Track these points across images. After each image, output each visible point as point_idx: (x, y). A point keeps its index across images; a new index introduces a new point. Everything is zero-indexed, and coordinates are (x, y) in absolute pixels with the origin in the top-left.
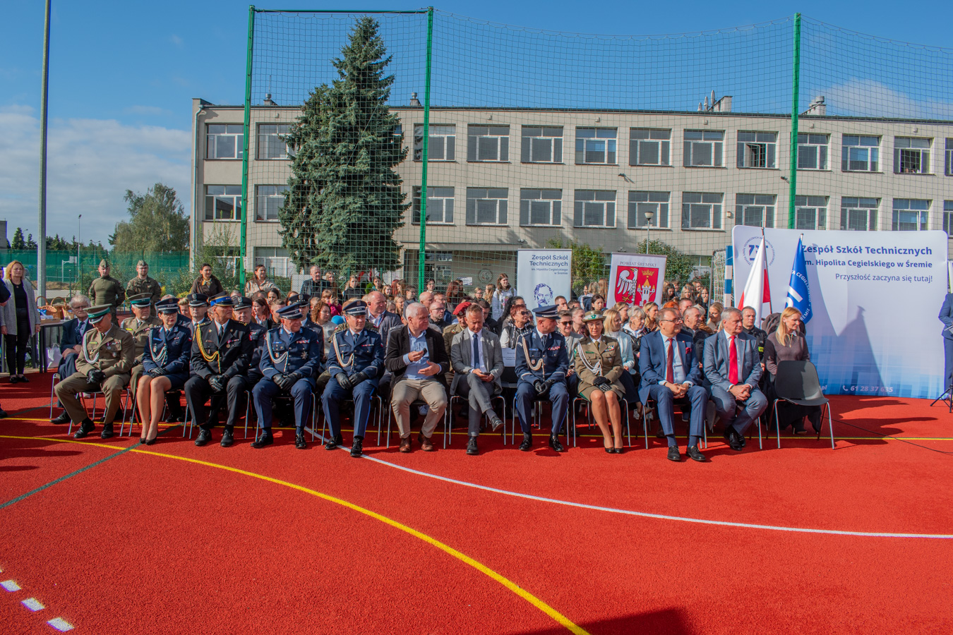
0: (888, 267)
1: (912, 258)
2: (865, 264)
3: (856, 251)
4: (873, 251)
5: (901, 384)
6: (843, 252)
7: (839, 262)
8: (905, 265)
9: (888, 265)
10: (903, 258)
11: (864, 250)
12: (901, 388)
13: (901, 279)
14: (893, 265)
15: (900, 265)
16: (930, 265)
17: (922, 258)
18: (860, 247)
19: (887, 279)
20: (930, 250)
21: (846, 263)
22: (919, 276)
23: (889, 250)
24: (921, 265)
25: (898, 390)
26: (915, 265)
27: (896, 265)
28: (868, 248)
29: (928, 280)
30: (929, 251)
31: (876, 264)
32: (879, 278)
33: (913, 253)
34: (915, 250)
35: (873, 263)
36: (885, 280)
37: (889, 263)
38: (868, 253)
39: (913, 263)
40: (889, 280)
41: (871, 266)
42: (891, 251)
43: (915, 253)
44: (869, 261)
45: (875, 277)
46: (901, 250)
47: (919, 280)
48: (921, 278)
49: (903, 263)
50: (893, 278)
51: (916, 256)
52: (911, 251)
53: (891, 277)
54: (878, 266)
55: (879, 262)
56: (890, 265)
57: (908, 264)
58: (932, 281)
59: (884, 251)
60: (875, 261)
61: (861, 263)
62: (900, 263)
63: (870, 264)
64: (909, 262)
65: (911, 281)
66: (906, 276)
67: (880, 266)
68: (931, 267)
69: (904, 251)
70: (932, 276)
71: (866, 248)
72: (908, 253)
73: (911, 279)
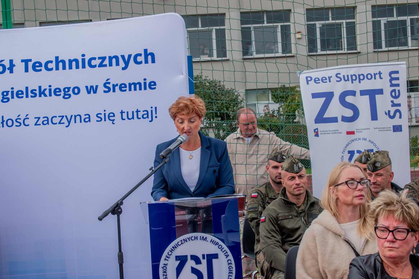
0: (67, 96)
1: (116, 74)
2: (19, 94)
4: (37, 66)
8: (101, 89)
9: (67, 93)
10: (97, 76)
11: (19, 67)
13: (94, 118)
14: (77, 91)
15: (92, 90)
16: (152, 85)
17: (135, 73)
18: (11, 61)
19: (64, 120)
20: (152, 55)
22: (130, 109)
23: (70, 62)
24: (134, 86)
26: (122, 87)
27: (83, 91)
28: (26, 62)
30: (150, 57)
31: (42, 93)
32: (48, 120)
33: (118, 64)
34: (123, 57)
35: (35, 90)
36: (60, 123)
37: (69, 88)
38: (27, 70)
39: (117, 85)
40: (69, 122)
41: (32, 97)
42: (74, 63)
43: (122, 64)
44: (27, 88)
45: (39, 118)
46: (95, 59)
47: (130, 116)
48: (135, 114)
49: (97, 86)
50: (78, 118)
51: (124, 69)
52: (114, 60)
53: (73, 117)
54: (45, 96)
55: (48, 88)
56: (71, 92)
57: (108, 88)
58: (156, 117)
59: (61, 65)
60: (40, 87)
61: (10, 93)
62: (92, 87)
63: (30, 94)
64: (109, 83)
65: (114, 120)
66: (103, 113)
67: (50, 95)
68: (155, 88)
69: (101, 60)
70: (156, 108)
71: (22, 61)
72: (108, 65)
73: (114, 116)
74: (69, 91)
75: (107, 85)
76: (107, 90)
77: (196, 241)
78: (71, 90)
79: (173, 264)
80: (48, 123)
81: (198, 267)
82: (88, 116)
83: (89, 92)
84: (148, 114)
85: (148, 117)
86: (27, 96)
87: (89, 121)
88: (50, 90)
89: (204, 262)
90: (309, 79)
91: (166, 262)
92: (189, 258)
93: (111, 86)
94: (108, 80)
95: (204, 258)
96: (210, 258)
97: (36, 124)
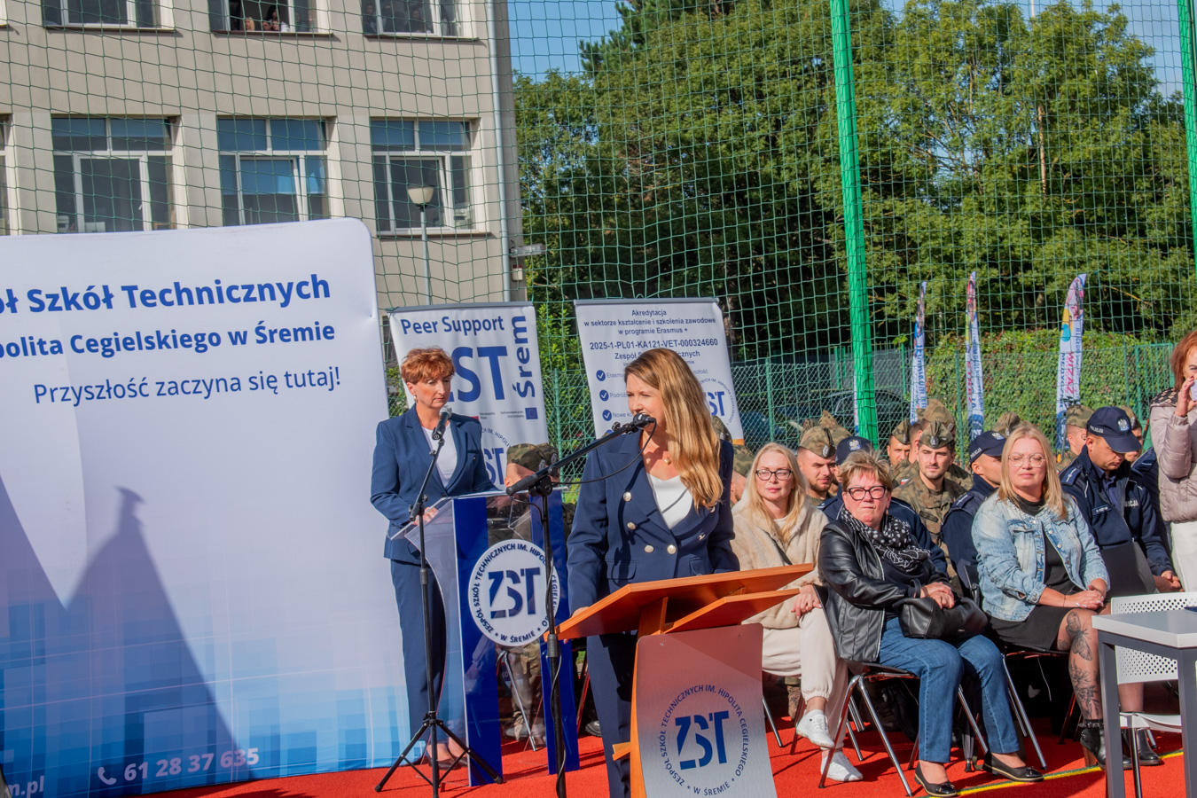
0: (201, 348)
1: (271, 313)
2: (128, 344)
3: (92, 301)
4: (147, 298)
5: (283, 731)
6: (52, 308)
7: (41, 343)
8: (252, 337)
9: (202, 342)
10: (243, 316)
11: (120, 298)
12: (284, 747)
13: (246, 385)
14: (215, 339)
15: (238, 338)
16: (328, 332)
17: (302, 312)
18: (106, 288)
19: (201, 387)
20: (325, 284)
21: (66, 346)
22: (299, 370)
23: (199, 291)
24: (302, 333)
25: (275, 756)
26: (284, 335)
27: (225, 339)
28: (130, 290)
29: (328, 379)
30: (320, 286)
31: (163, 343)
32: (176, 387)
33: (273, 297)
34: (280, 285)
35: (152, 338)
36: (195, 392)
37: (203, 335)
38: (133, 304)
39: (276, 331)
40: (209, 391)
41: (147, 348)
42: (203, 294)
43: (280, 298)
44: (138, 334)
45: (163, 384)
46: (236, 288)
47: (300, 382)
48: (307, 378)
49: (245, 333)
50: (221, 383)
51: (284, 305)
52: (267, 291)
53: (214, 382)
54: (168, 347)
55: (171, 334)
56: (206, 342)
57: (264, 336)
58: (338, 383)
59: (184, 295)
60: (158, 333)
61: (113, 342)
62: (238, 334)
63: (144, 344)
64: (263, 328)
65: (275, 388)
66: (259, 376)
67: (176, 346)
68: (332, 337)
69: (246, 291)
70: (337, 368)
71: (124, 288)
72: (258, 298)
73: (276, 381)
74: (203, 339)
75: (261, 331)
76: (261, 338)
77: (513, 551)
78: (207, 337)
79: (486, 584)
80: (177, 392)
81: (516, 587)
82: (236, 381)
83: (234, 342)
84: (325, 378)
85: (326, 383)
86: (140, 348)
87: (239, 388)
88: (174, 337)
89: (523, 579)
90: (406, 324)
91: (477, 582)
92: (505, 574)
93: (266, 332)
94: (261, 322)
95: (522, 575)
96: (531, 573)
97: (159, 394)
